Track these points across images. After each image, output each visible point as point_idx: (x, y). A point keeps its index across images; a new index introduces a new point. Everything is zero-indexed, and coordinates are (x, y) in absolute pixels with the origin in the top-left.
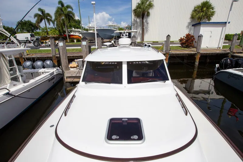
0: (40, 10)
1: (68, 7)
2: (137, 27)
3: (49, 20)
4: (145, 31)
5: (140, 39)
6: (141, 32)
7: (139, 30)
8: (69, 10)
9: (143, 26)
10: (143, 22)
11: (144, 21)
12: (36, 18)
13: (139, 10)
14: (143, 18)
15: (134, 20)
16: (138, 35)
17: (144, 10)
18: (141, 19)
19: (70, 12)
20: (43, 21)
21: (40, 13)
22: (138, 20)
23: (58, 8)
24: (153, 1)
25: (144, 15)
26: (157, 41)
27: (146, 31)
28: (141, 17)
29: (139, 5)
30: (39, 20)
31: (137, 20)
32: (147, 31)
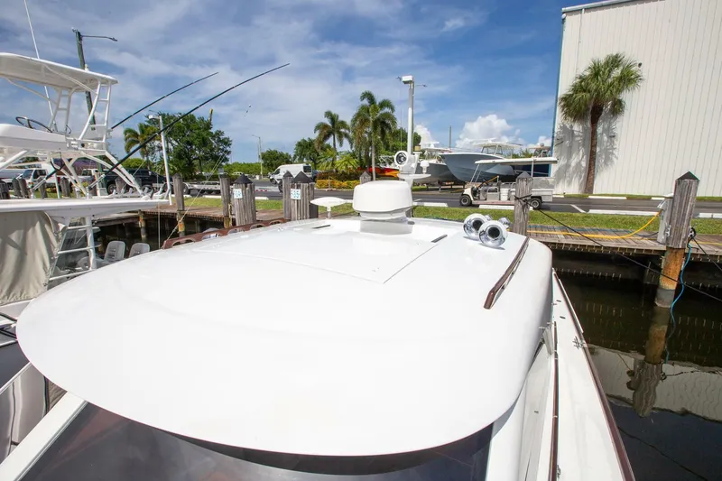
0: (328, 114)
1: (385, 104)
2: (570, 147)
3: (341, 136)
4: (600, 161)
5: (580, 185)
6: (584, 164)
7: (579, 158)
8: (387, 110)
9: (593, 146)
10: (594, 133)
11: (600, 130)
12: (317, 133)
13: (579, 95)
14: (594, 122)
15: (563, 128)
16: (574, 172)
17: (598, 95)
18: (589, 124)
19: (388, 116)
20: (331, 138)
21: (327, 121)
22: (577, 128)
23: (363, 107)
24: (640, 65)
25: (602, 110)
26: (647, 194)
27: (605, 162)
28: (589, 117)
29: (581, 82)
30: (322, 137)
31: (572, 127)
32: (608, 160)
